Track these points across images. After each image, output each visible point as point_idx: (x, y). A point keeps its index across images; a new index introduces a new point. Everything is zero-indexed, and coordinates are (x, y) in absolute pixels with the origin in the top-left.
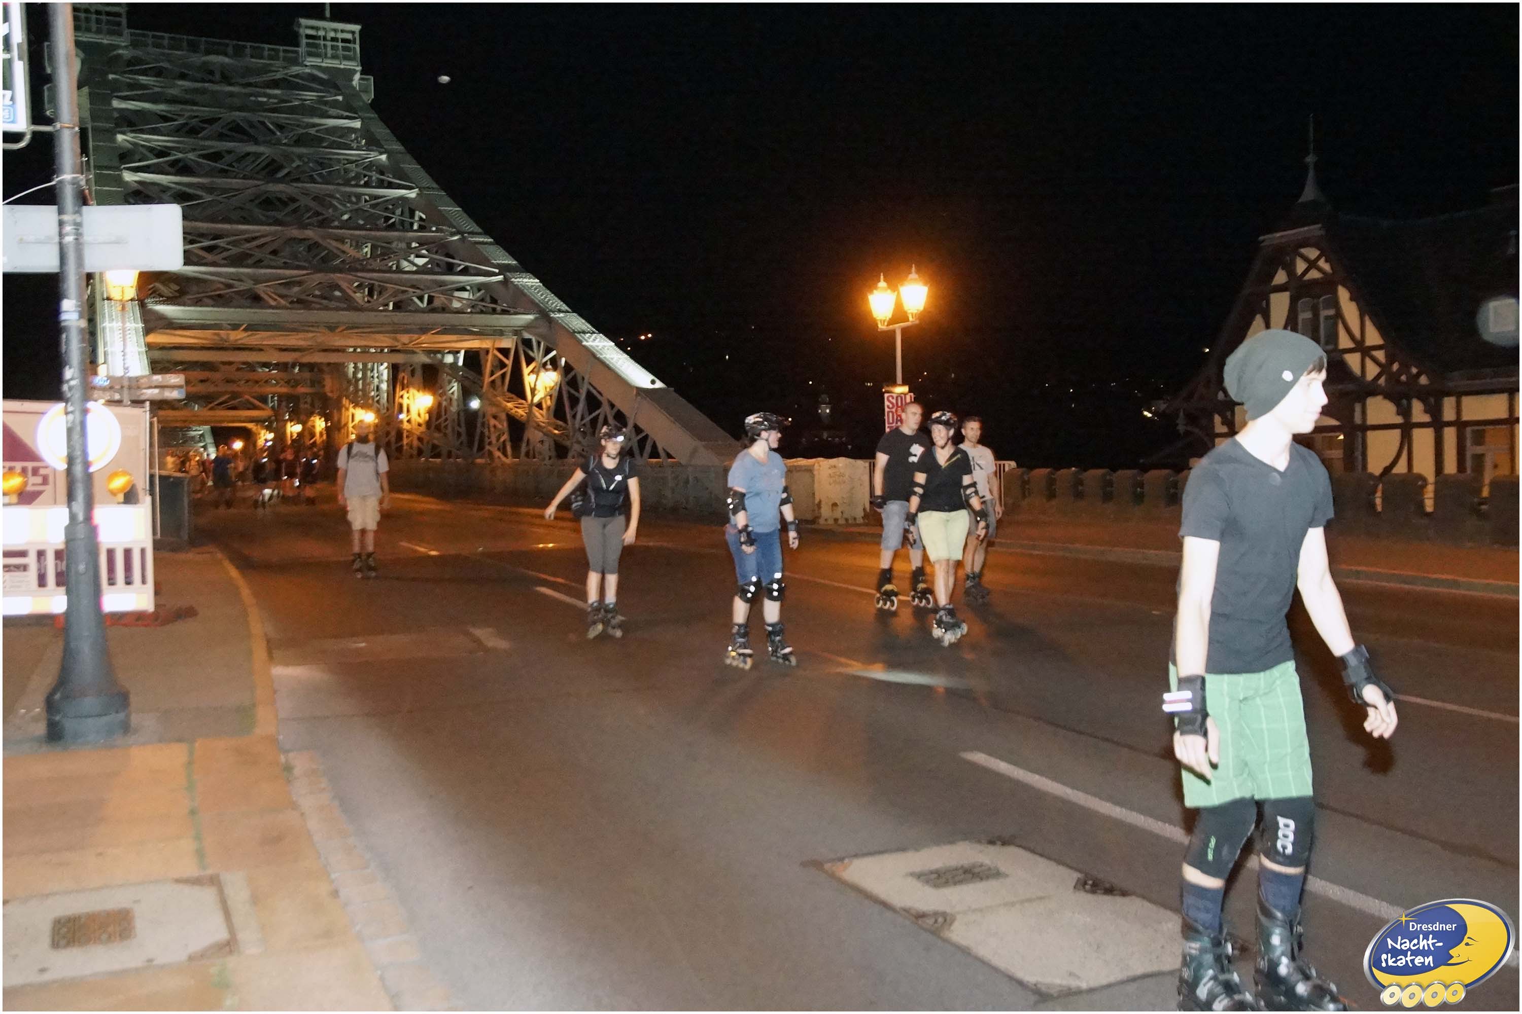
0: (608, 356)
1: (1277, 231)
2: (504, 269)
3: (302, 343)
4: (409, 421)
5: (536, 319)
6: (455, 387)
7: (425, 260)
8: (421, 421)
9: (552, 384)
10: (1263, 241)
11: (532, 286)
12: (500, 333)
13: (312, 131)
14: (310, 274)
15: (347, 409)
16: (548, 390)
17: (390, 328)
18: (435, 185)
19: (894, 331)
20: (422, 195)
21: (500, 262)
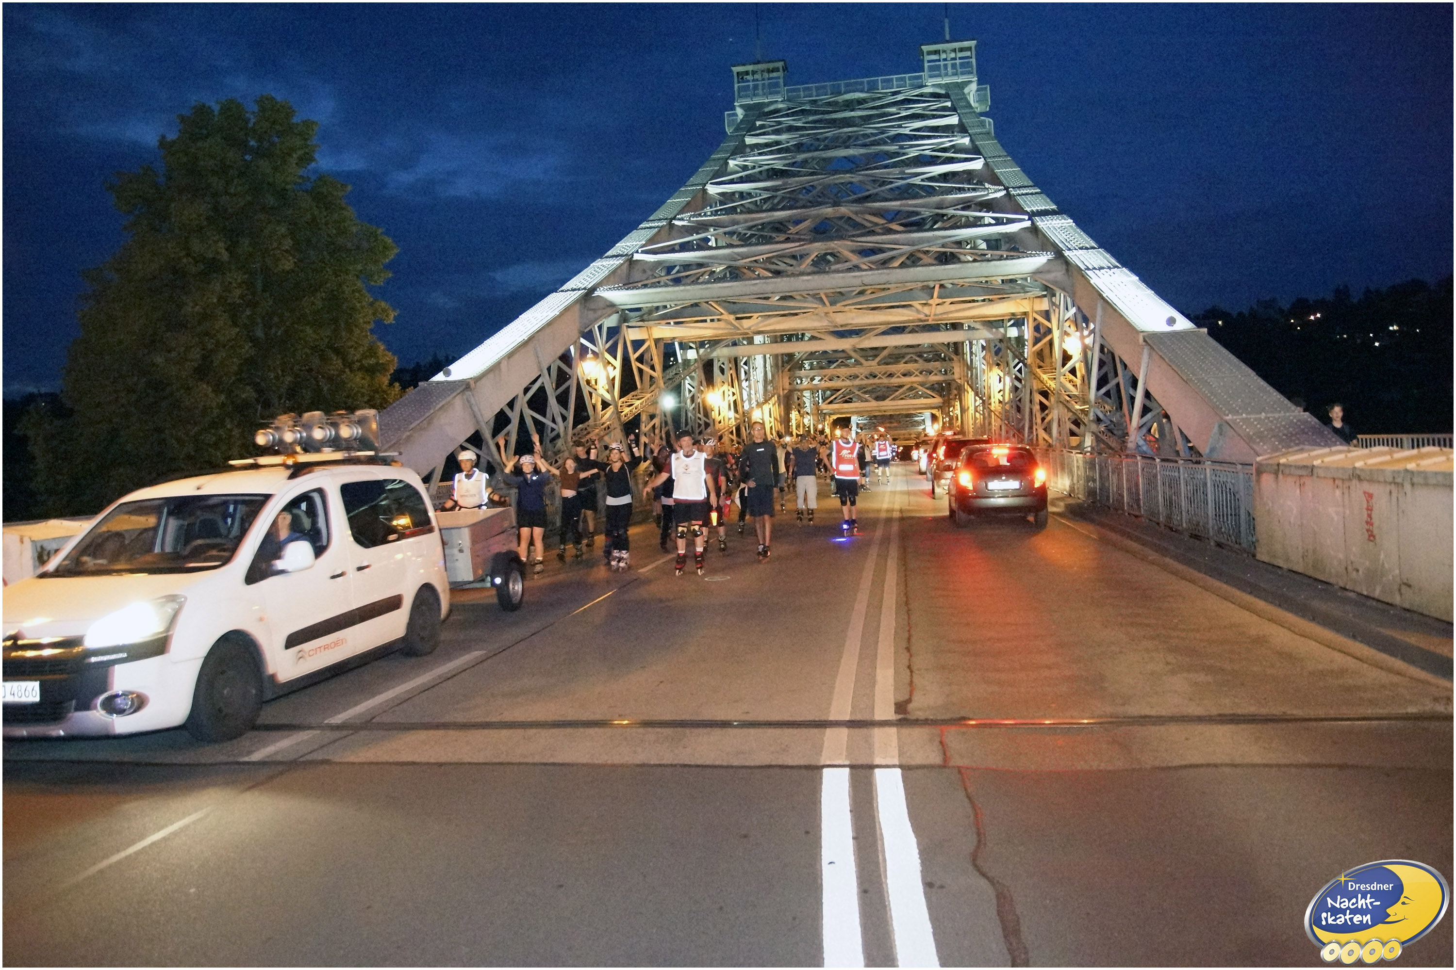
0: (1119, 294)
2: (1036, 215)
5: (1047, 260)
11: (1060, 227)
20: (986, 164)
21: (1034, 209)
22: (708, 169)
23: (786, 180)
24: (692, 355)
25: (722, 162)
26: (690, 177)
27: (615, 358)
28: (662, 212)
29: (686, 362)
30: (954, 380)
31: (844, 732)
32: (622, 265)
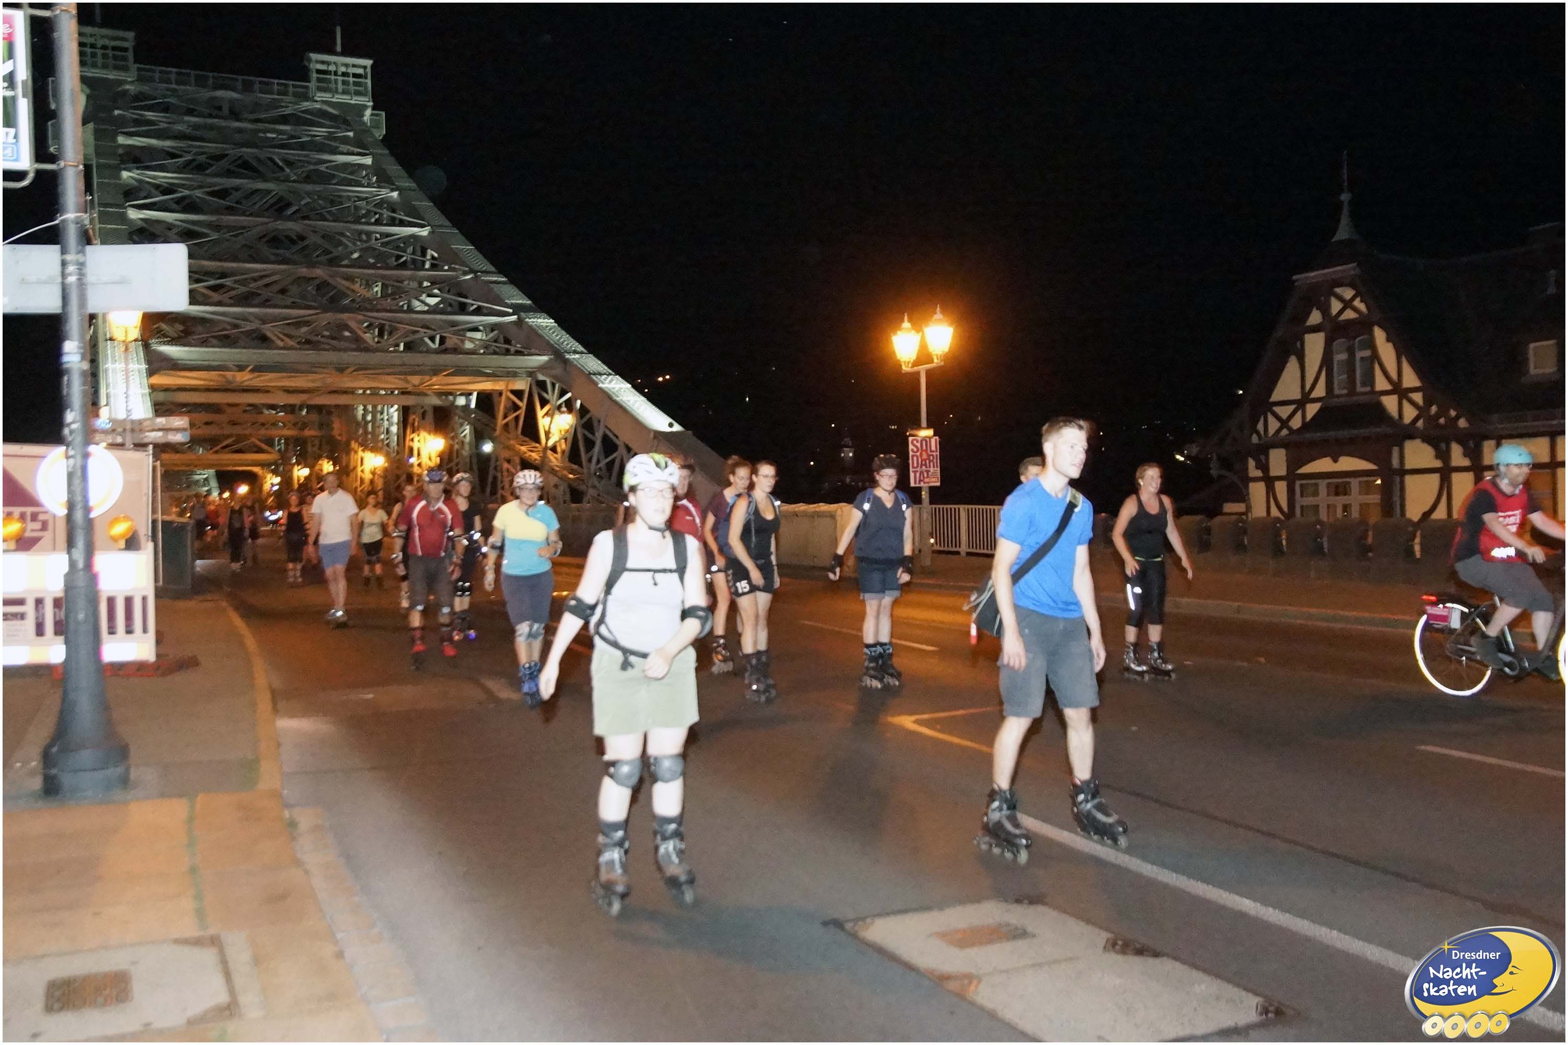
0: (624, 399)
1: (1312, 270)
2: (517, 309)
3: (311, 385)
4: (419, 465)
5: (551, 359)
6: (467, 431)
7: (437, 300)
8: (432, 464)
9: (567, 427)
10: (1297, 280)
11: (547, 326)
12: (513, 374)
13: (322, 168)
14: (323, 313)
15: (356, 452)
16: (563, 433)
17: (402, 369)
18: (447, 223)
19: (918, 373)
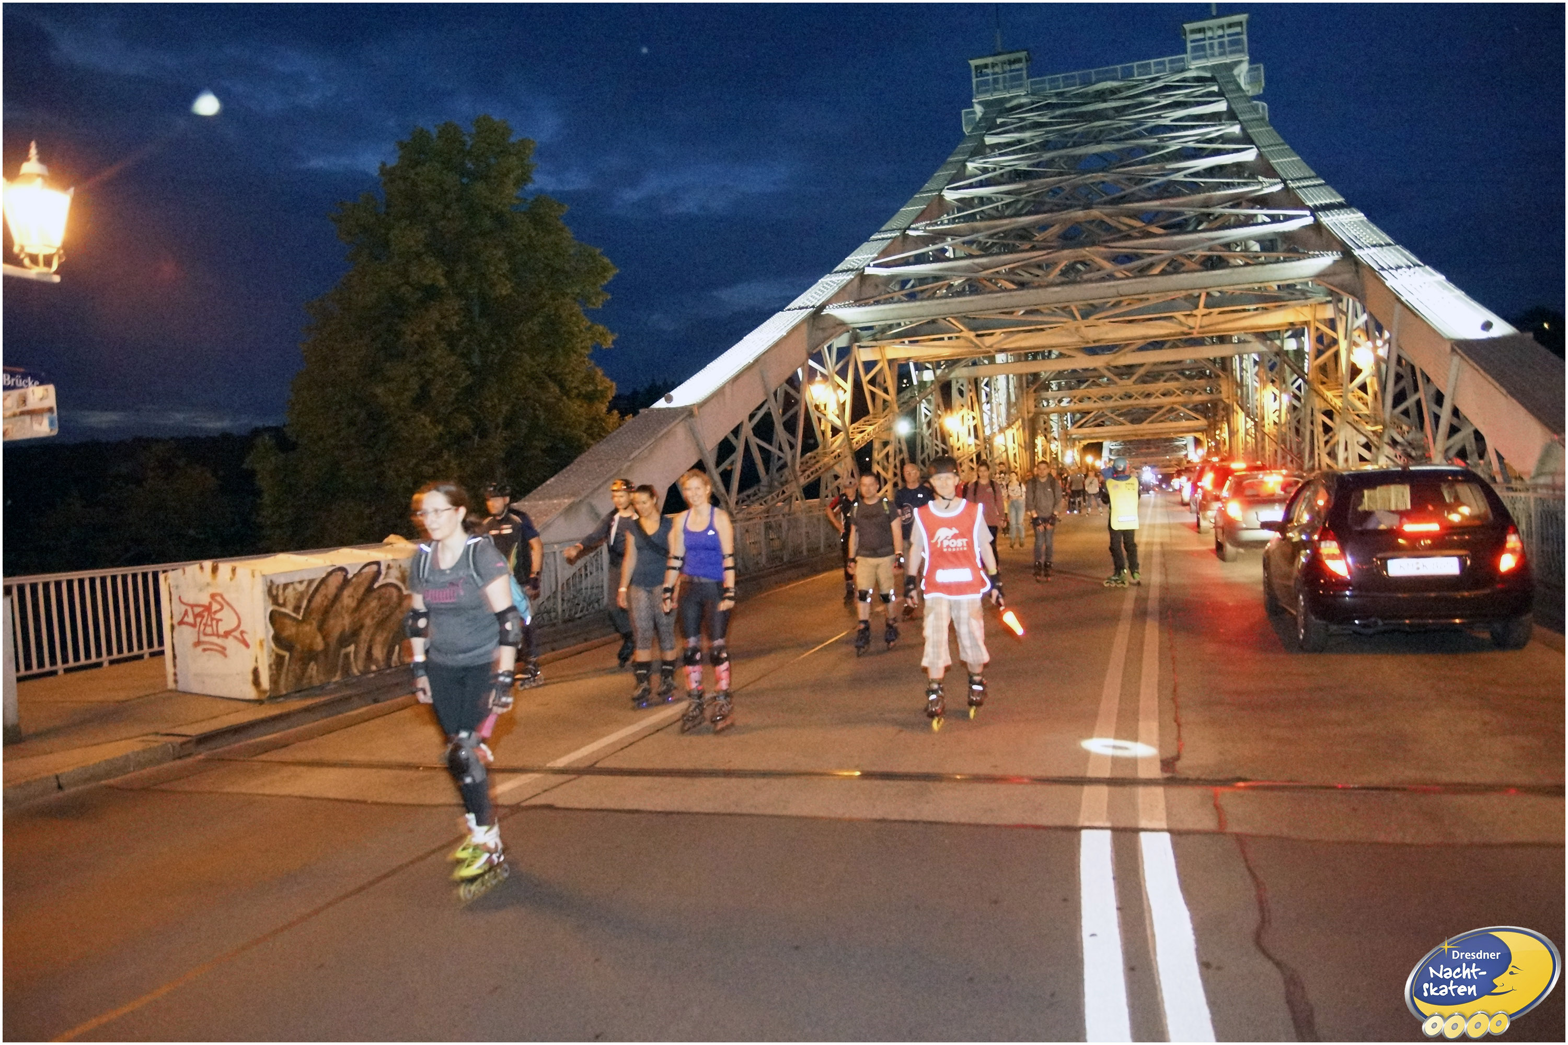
20: (1260, 155)
21: (1317, 203)
22: (943, 174)
23: (1030, 182)
24: (928, 376)
25: (959, 165)
26: (925, 182)
27: (846, 381)
28: (897, 222)
29: (922, 384)
30: (1221, 400)
31: (1104, 790)
32: (852, 280)
